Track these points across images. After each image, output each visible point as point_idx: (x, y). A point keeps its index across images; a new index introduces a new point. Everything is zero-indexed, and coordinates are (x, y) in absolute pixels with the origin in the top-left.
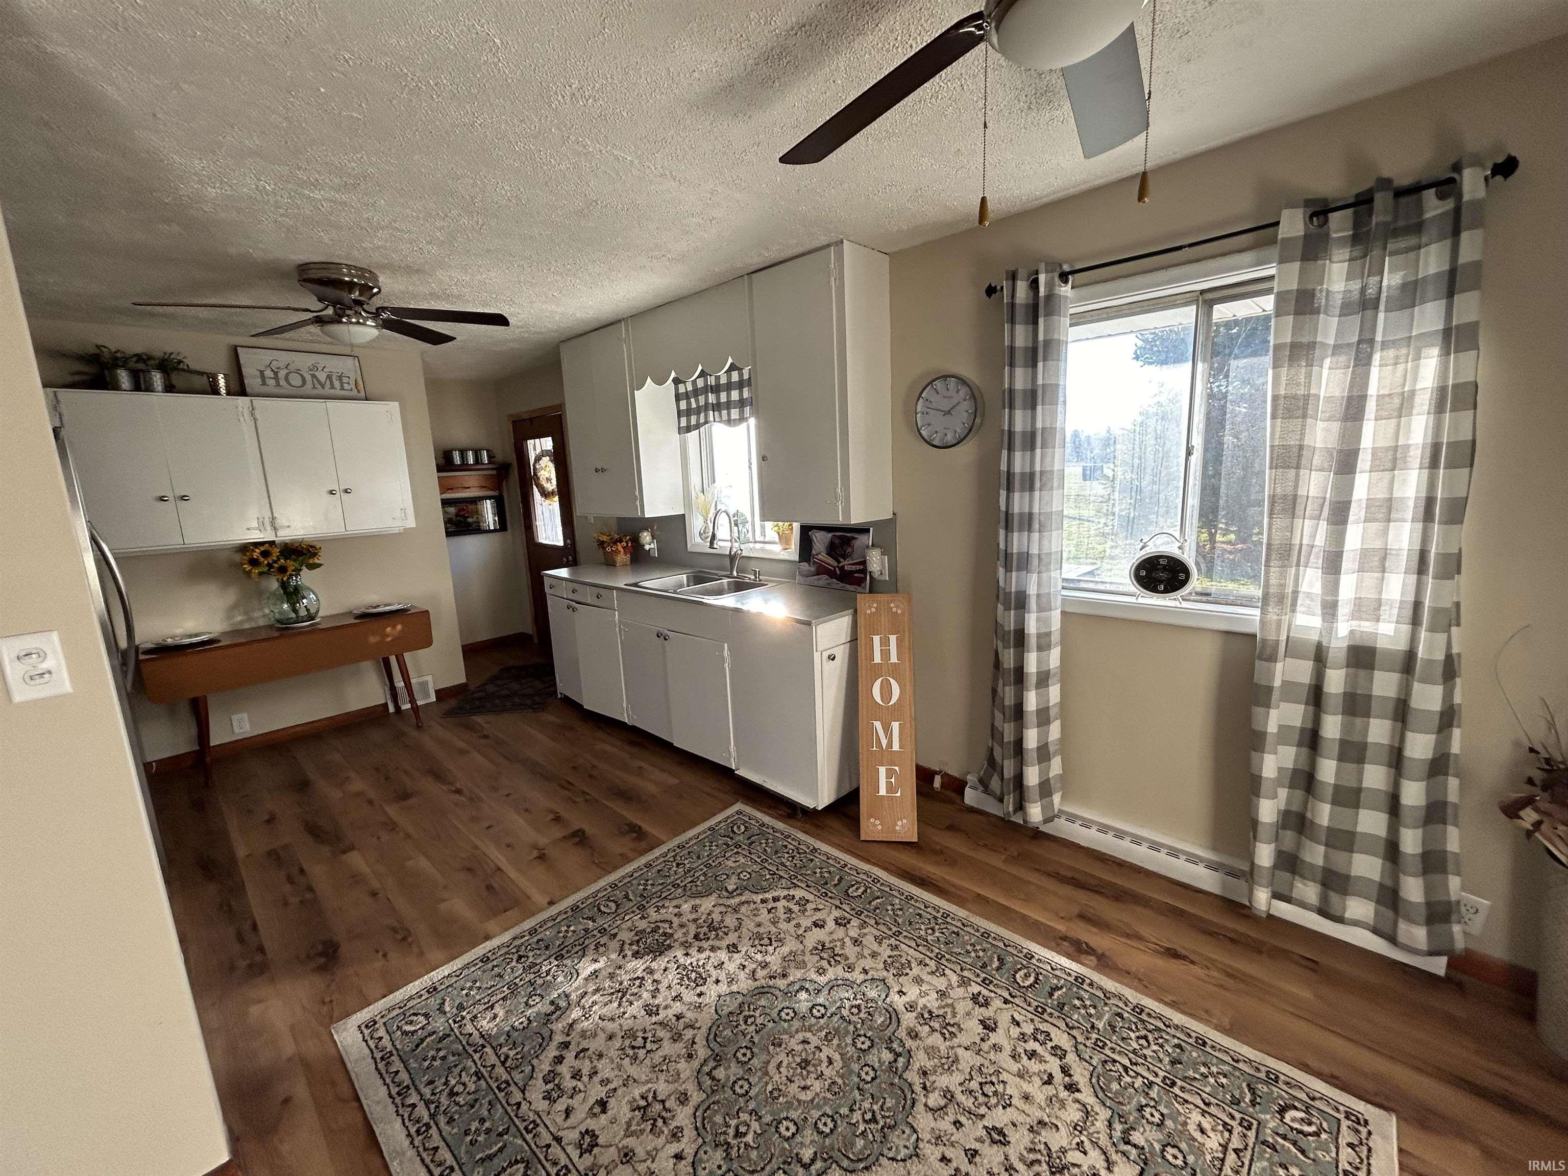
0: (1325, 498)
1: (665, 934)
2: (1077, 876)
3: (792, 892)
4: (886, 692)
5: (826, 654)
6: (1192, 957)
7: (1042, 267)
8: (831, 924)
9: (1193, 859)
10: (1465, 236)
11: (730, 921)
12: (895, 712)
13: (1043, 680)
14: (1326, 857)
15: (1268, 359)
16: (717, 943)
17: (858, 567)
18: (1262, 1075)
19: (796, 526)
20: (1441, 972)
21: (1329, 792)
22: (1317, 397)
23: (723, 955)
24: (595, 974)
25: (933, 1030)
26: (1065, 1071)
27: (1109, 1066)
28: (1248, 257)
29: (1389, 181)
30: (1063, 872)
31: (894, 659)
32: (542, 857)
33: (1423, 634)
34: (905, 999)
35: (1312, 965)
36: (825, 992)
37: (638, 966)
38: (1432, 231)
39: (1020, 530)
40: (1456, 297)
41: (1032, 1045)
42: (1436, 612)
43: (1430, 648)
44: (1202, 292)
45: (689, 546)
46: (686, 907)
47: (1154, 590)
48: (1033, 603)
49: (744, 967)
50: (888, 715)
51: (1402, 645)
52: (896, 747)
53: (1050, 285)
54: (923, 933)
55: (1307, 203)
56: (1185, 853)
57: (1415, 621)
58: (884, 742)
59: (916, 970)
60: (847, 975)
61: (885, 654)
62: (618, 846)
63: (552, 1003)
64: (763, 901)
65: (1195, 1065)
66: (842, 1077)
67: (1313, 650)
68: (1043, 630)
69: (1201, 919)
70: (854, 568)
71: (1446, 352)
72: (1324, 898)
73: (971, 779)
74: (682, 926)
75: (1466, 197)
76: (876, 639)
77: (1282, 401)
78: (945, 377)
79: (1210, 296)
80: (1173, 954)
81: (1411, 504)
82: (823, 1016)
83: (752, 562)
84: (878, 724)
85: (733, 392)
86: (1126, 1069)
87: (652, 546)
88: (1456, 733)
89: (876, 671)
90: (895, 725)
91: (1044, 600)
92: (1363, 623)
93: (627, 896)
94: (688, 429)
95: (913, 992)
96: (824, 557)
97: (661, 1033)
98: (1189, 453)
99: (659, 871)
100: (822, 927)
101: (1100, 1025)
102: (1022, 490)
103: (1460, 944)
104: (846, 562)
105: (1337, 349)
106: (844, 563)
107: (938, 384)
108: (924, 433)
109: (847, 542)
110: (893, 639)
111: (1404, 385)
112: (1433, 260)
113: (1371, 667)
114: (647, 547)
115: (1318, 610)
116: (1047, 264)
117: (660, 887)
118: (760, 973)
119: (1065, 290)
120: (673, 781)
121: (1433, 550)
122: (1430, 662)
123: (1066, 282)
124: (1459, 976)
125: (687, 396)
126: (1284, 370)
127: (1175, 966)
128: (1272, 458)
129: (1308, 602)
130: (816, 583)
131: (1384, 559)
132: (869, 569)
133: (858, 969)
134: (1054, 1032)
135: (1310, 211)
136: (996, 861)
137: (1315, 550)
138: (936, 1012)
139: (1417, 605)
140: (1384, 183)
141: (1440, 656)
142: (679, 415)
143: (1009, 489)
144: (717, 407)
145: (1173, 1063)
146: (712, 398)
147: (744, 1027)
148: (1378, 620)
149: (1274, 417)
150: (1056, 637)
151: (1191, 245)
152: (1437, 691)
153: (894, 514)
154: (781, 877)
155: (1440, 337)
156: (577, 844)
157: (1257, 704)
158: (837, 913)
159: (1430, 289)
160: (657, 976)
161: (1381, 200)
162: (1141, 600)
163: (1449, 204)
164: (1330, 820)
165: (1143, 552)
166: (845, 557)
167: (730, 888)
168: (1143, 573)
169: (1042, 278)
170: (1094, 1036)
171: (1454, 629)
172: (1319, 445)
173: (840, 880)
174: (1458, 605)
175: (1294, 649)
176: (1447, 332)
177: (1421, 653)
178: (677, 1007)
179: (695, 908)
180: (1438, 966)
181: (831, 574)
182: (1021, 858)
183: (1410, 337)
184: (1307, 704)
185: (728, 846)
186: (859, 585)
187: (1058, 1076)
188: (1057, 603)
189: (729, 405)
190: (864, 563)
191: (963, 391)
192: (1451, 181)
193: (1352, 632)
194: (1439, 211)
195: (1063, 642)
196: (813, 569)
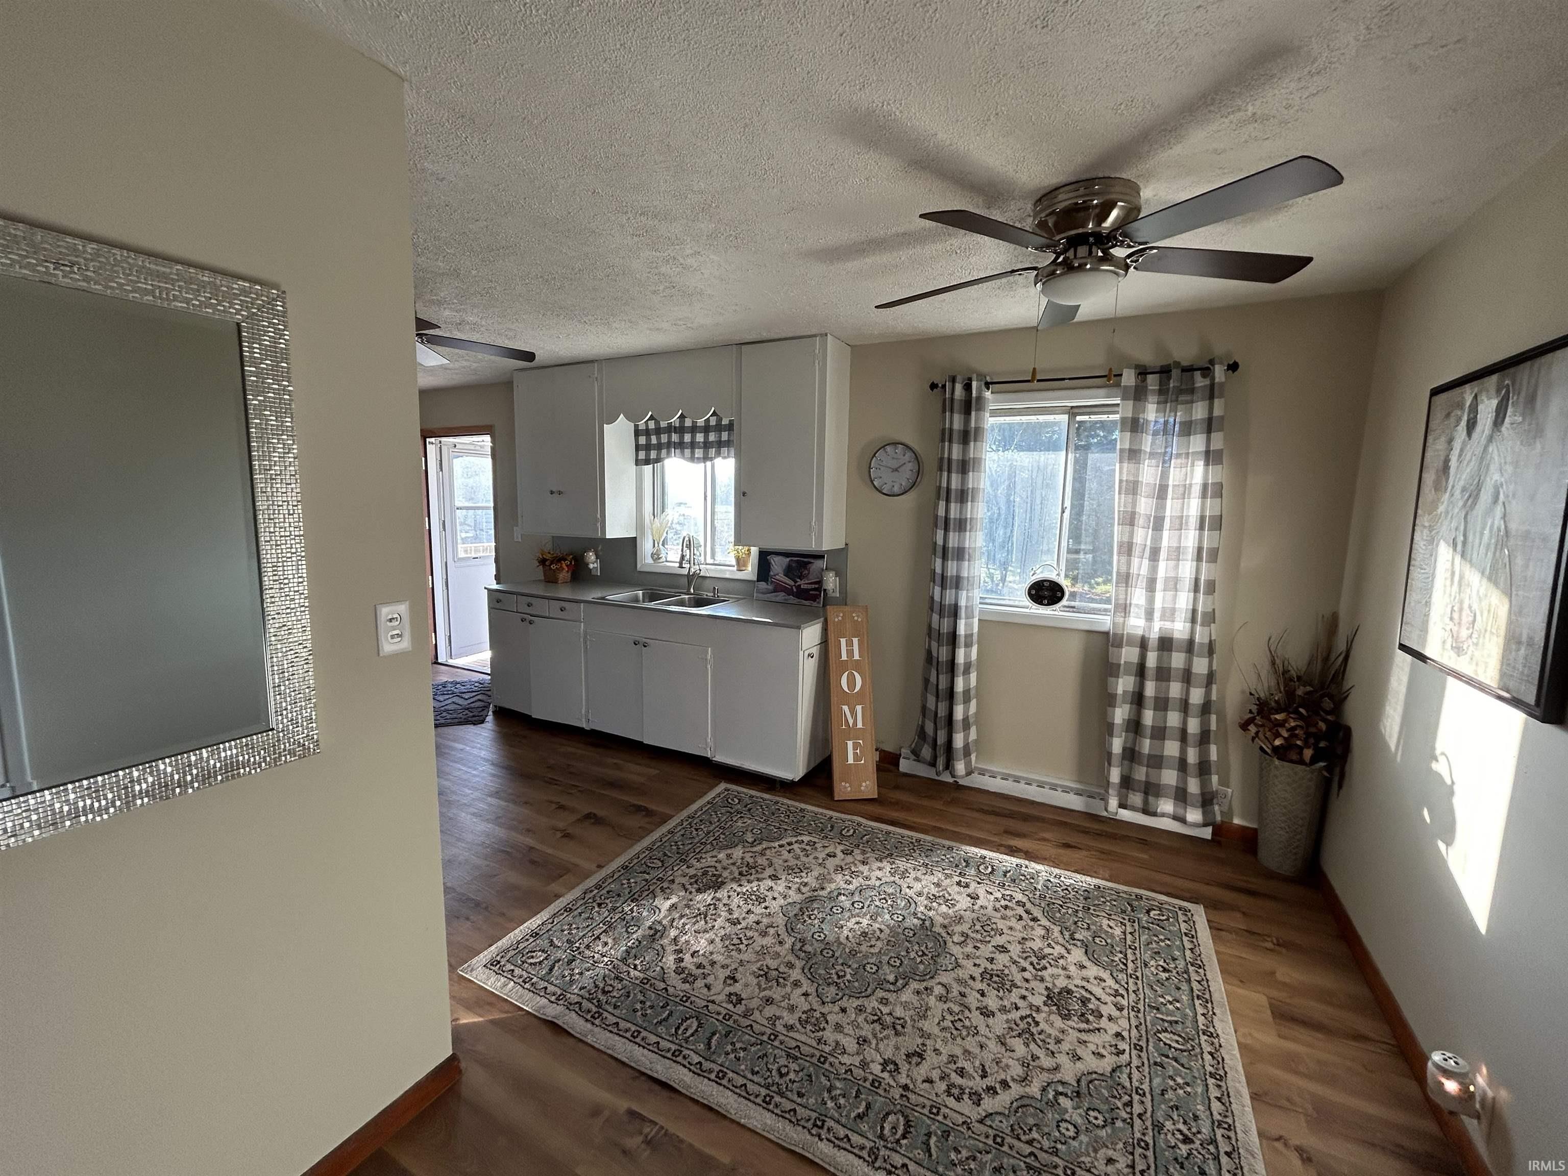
0: (1145, 545)
1: (714, 875)
2: (995, 809)
3: (800, 838)
4: (852, 682)
5: (806, 655)
6: (1079, 846)
7: (974, 377)
8: (840, 855)
9: (1066, 790)
10: (1216, 401)
11: (761, 861)
12: (859, 698)
13: (968, 667)
14: (1147, 775)
15: (1117, 455)
16: (760, 876)
17: (813, 586)
18: (1134, 897)
19: (754, 550)
20: (1209, 837)
21: (1148, 732)
22: (1142, 482)
23: (770, 883)
24: (673, 907)
25: (940, 904)
26: (1028, 912)
27: (1051, 906)
28: (1102, 391)
29: (1179, 363)
30: (986, 808)
31: (857, 657)
32: (567, 836)
33: (1198, 628)
34: (914, 890)
35: (1143, 842)
36: (857, 894)
37: (707, 897)
38: (1198, 395)
39: (952, 560)
40: (1212, 434)
41: (1003, 903)
42: (1205, 614)
43: (1201, 635)
44: (1072, 407)
45: (639, 566)
46: (722, 856)
47: (1041, 603)
48: (963, 613)
49: (790, 888)
50: (851, 700)
51: (1186, 636)
52: (860, 725)
53: (979, 391)
54: (907, 852)
55: (1137, 367)
56: (1061, 786)
57: (1193, 621)
58: (851, 722)
59: (913, 874)
60: (867, 883)
61: (850, 653)
62: (634, 822)
63: (650, 928)
64: (781, 846)
65: (1098, 898)
66: (893, 937)
67: (1139, 640)
68: (969, 632)
69: (1079, 826)
70: (809, 587)
71: (1207, 464)
72: (1146, 802)
73: (905, 751)
74: (725, 869)
75: (1217, 380)
76: (843, 641)
77: (1124, 483)
78: (895, 444)
79: (1076, 411)
80: (1067, 846)
81: (1191, 550)
82: (863, 907)
83: (708, 581)
84: (845, 708)
85: (698, 435)
86: (1061, 906)
87: (595, 565)
88: (1214, 687)
89: (844, 667)
90: (859, 708)
91: (970, 609)
92: (1166, 623)
93: (665, 854)
94: (647, 462)
95: (918, 886)
96: (781, 577)
97: (749, 934)
98: (1063, 512)
99: (683, 835)
100: (834, 856)
101: (1039, 887)
102: (954, 531)
103: (1219, 818)
104: (803, 582)
105: (1152, 455)
106: (799, 582)
107: (888, 448)
108: (875, 483)
109: (805, 565)
110: (855, 641)
111: (1186, 480)
112: (1199, 410)
113: (1170, 650)
114: (591, 566)
115: (1143, 616)
116: (978, 375)
117: (690, 846)
118: (804, 890)
119: (988, 394)
120: (653, 772)
121: (1203, 578)
122: (1201, 644)
123: (988, 389)
124: (1218, 838)
125: (647, 433)
126: (1125, 465)
127: (1068, 852)
128: (1119, 519)
129: (1137, 610)
130: (773, 599)
131: (1176, 584)
132: (825, 587)
133: (874, 878)
134: (1014, 894)
135: (1138, 371)
136: (938, 805)
137: (1140, 578)
138: (938, 895)
139: (1194, 611)
140: (1177, 364)
141: (1207, 641)
142: (638, 448)
143: (946, 529)
144: (681, 445)
145: (1085, 899)
146: (675, 437)
147: (810, 921)
148: (1173, 621)
149: (1120, 493)
150: (975, 638)
151: (1070, 379)
152: (1205, 661)
153: (846, 544)
154: (786, 830)
155: (1203, 454)
156: (593, 824)
157: (1111, 676)
158: (841, 847)
159: (1199, 426)
160: (725, 901)
161: (1175, 373)
162: (1032, 611)
163: (1207, 382)
164: (1150, 750)
165: (1034, 577)
166: (800, 578)
167: (750, 840)
168: (1033, 592)
169: (974, 384)
170: (1038, 893)
171: (1212, 625)
172: (1142, 512)
173: (832, 827)
174: (1214, 610)
175: (1131, 641)
176: (1207, 453)
177: (1197, 639)
178: (752, 918)
179: (729, 856)
180: (1207, 833)
181: (789, 592)
182: (954, 802)
183: (1188, 453)
184: (1136, 676)
185: (731, 813)
186: (815, 601)
187: (1025, 915)
188: (976, 613)
189: (693, 445)
190: (820, 582)
191: (909, 454)
192: (1208, 369)
193: (1160, 629)
194: (1202, 384)
195: (979, 643)
196: (770, 587)
